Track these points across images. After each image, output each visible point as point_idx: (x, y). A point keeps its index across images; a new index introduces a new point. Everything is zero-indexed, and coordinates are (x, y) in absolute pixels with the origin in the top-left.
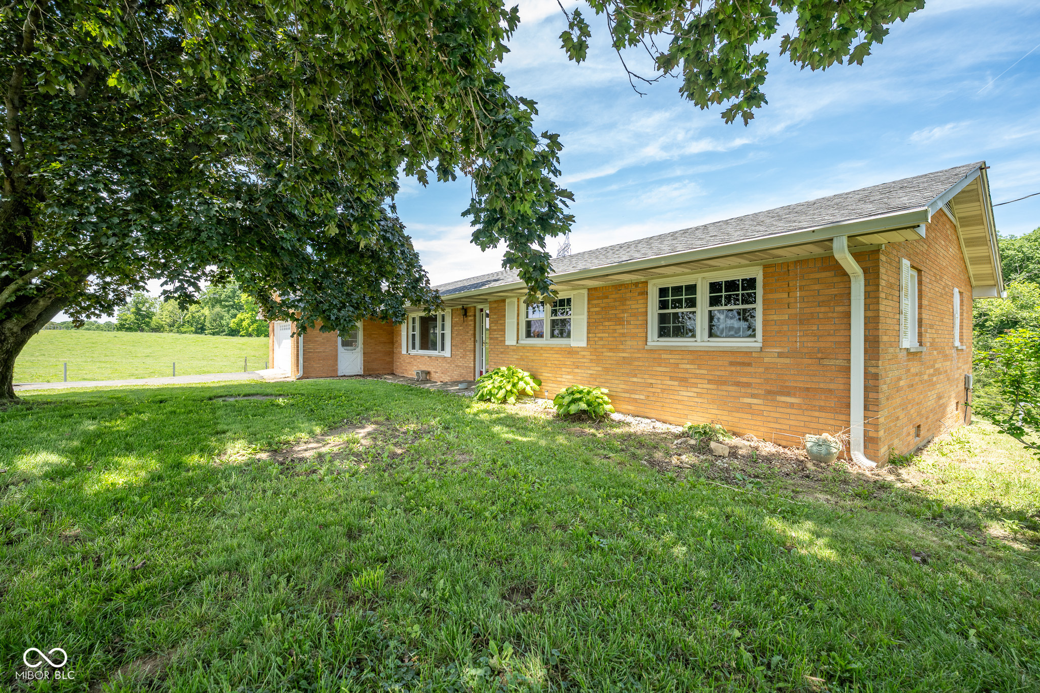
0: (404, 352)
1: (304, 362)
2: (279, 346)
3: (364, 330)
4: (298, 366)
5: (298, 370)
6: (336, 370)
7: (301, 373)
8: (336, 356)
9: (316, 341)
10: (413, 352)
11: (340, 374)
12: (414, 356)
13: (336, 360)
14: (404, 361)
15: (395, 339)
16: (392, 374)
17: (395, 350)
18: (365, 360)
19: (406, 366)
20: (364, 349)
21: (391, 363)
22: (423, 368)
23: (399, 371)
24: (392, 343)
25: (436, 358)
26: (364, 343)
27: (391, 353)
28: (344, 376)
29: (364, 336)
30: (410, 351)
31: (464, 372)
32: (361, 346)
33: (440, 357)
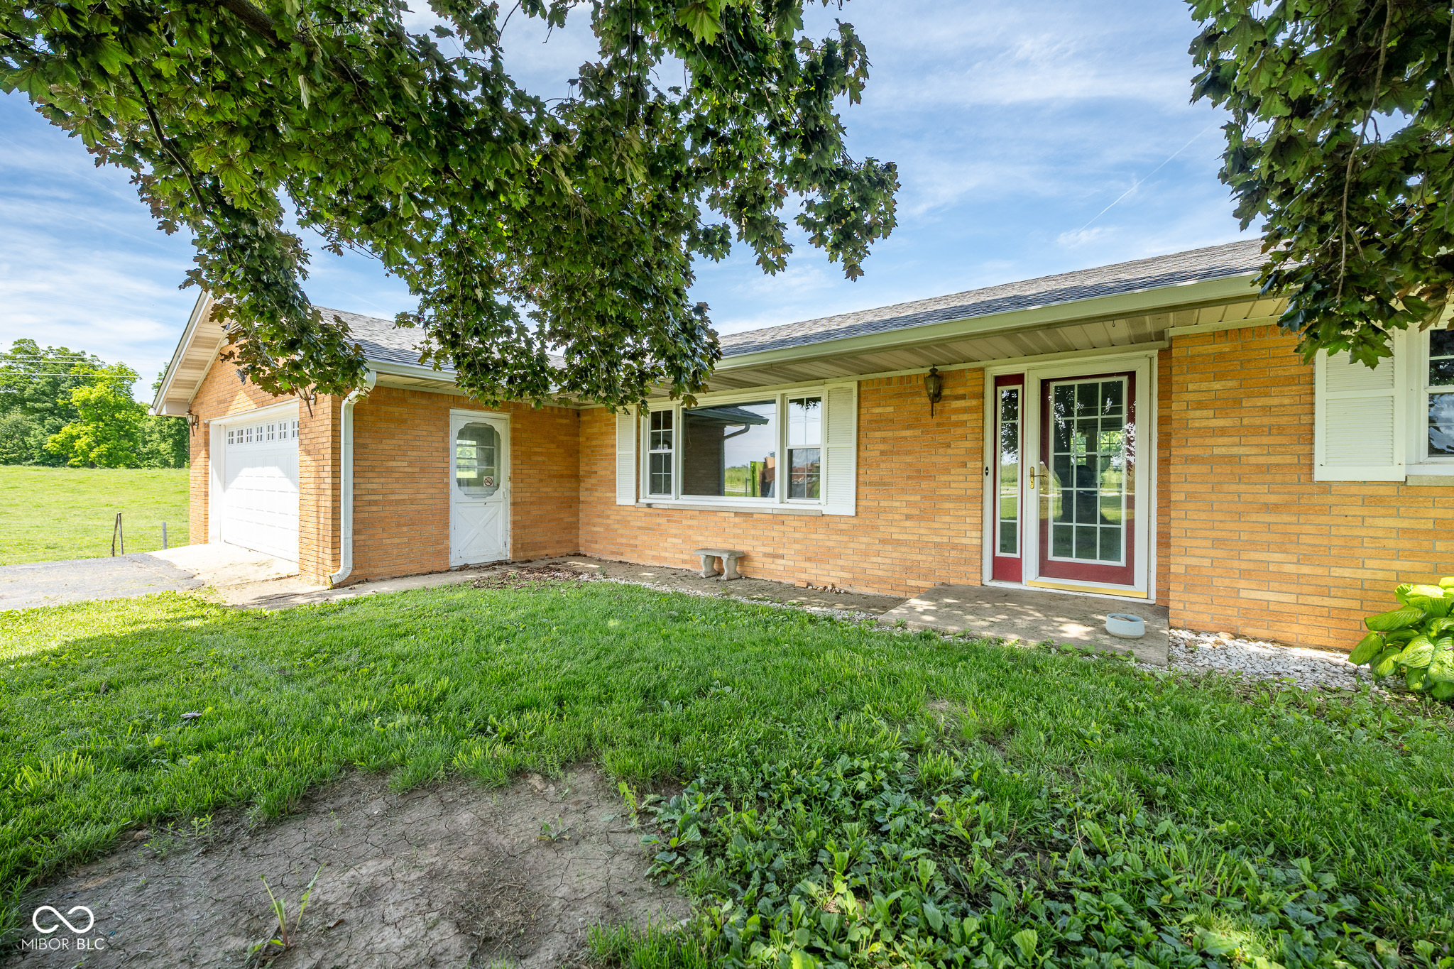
0: (625, 495)
1: (355, 532)
2: (225, 487)
3: (515, 442)
4: (335, 545)
5: (335, 559)
6: (445, 553)
7: (344, 569)
8: (446, 511)
9: (390, 471)
10: (661, 500)
11: (455, 561)
12: (670, 514)
13: (446, 524)
14: (624, 522)
15: (583, 468)
16: (577, 555)
17: (583, 495)
18: (514, 523)
19: (643, 538)
20: (513, 492)
21: (574, 527)
22: (722, 543)
23: (599, 549)
24: (576, 477)
25: (778, 518)
26: (514, 478)
27: (573, 503)
28: (464, 568)
29: (514, 457)
30: (647, 497)
31: (927, 560)
32: (505, 485)
33: (798, 516)
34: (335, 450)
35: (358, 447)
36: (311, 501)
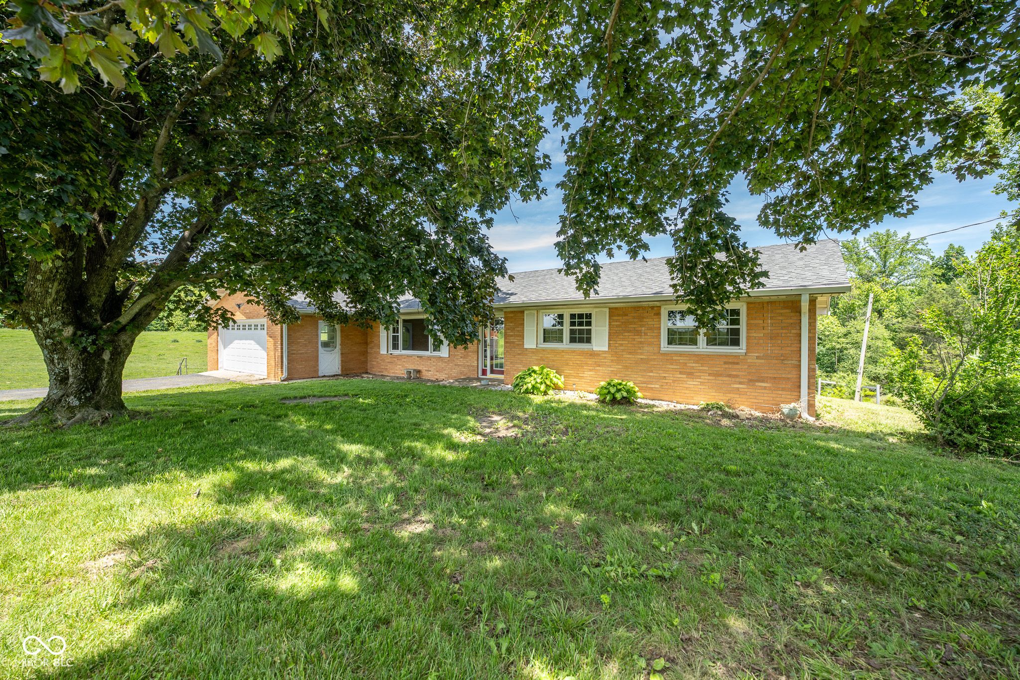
0: (383, 351)
1: (288, 363)
3: (341, 331)
4: (282, 368)
5: (282, 372)
6: (317, 371)
7: (285, 375)
8: (318, 356)
9: (300, 343)
10: (395, 352)
11: (320, 374)
12: (398, 357)
13: (317, 361)
14: (383, 360)
15: (369, 340)
16: (367, 373)
17: (369, 350)
18: (342, 361)
19: (389, 366)
20: (341, 349)
21: (366, 362)
22: (412, 367)
23: (375, 370)
24: (366, 343)
25: (429, 358)
26: (342, 344)
27: (365, 353)
28: (324, 376)
29: (342, 337)
30: (391, 351)
31: (465, 370)
32: (338, 347)
33: (435, 357)
34: (282, 337)
35: (289, 335)
36: (272, 353)
